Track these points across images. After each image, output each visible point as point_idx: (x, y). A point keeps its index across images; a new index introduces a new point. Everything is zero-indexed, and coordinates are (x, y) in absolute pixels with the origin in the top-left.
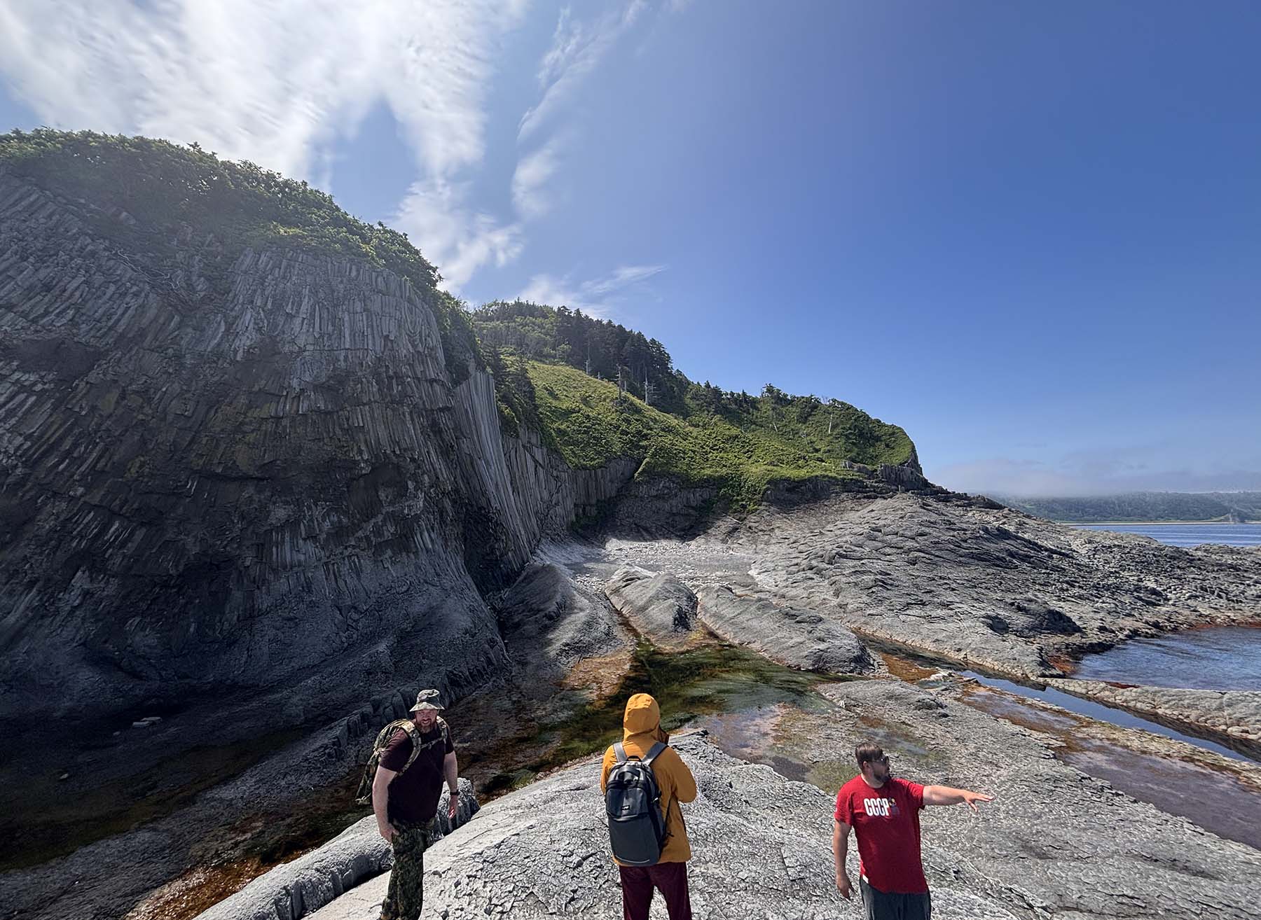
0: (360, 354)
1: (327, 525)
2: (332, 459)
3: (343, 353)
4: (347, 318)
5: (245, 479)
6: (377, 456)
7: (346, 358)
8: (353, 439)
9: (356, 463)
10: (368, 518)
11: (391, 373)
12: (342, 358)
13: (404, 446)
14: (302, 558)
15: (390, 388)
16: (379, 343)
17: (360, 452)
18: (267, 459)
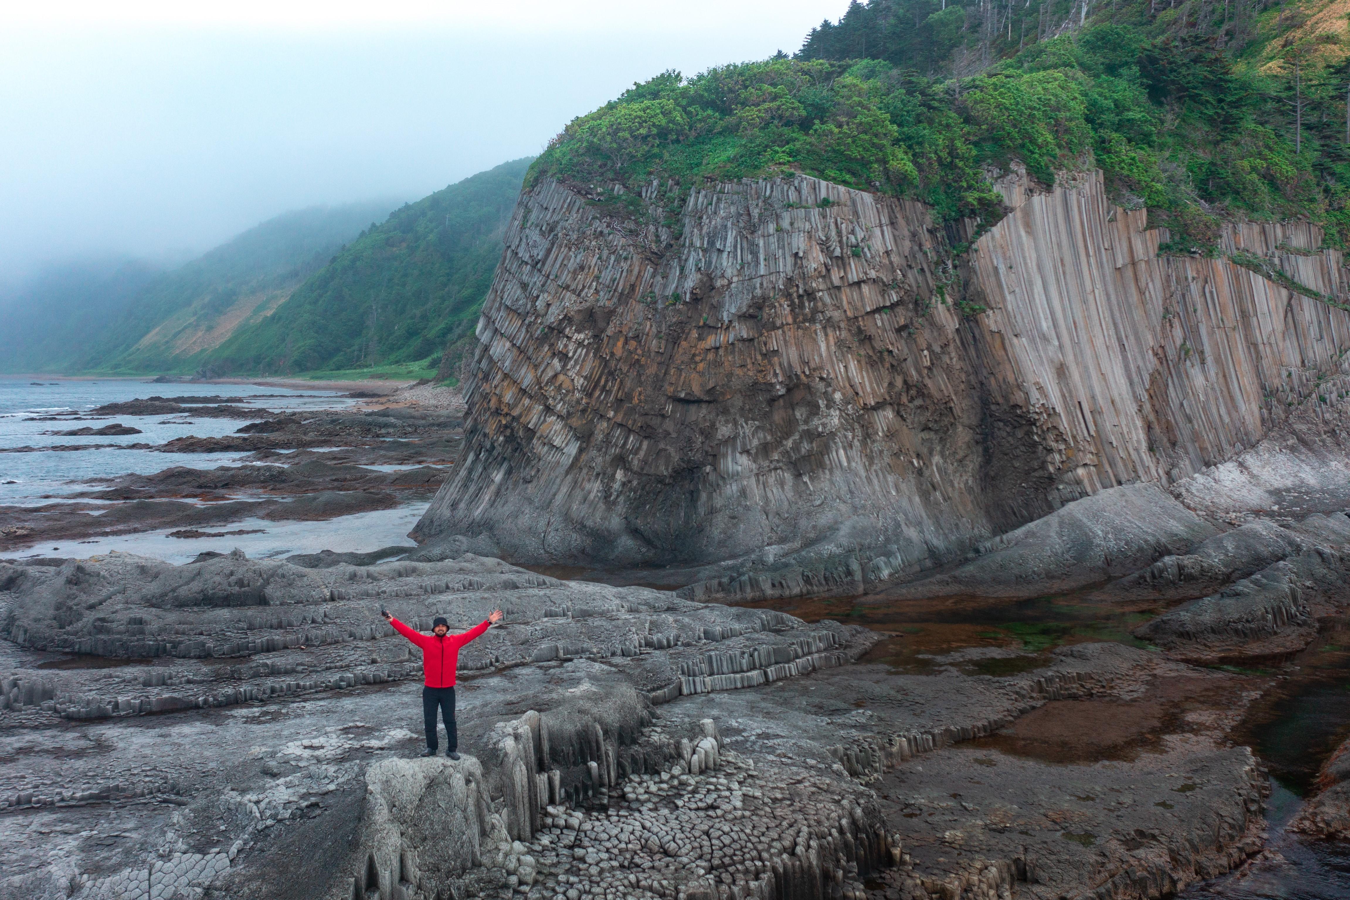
1: (755, 442)
2: (755, 383)
3: (758, 281)
4: (761, 244)
5: (699, 402)
6: (790, 377)
7: (761, 284)
8: (770, 362)
9: (772, 385)
10: (788, 435)
11: (801, 291)
12: (758, 285)
13: (812, 365)
14: (740, 468)
15: (802, 306)
16: (790, 260)
17: (776, 375)
18: (711, 385)
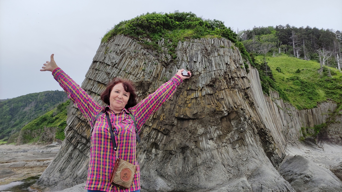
0: (219, 71)
1: (216, 135)
2: (215, 111)
3: (213, 72)
5: (189, 119)
6: (229, 109)
7: (215, 74)
8: (220, 103)
9: (222, 111)
10: (229, 132)
11: (230, 77)
12: (213, 74)
13: (238, 104)
14: (210, 146)
15: (230, 83)
16: (225, 66)
17: (224, 108)
